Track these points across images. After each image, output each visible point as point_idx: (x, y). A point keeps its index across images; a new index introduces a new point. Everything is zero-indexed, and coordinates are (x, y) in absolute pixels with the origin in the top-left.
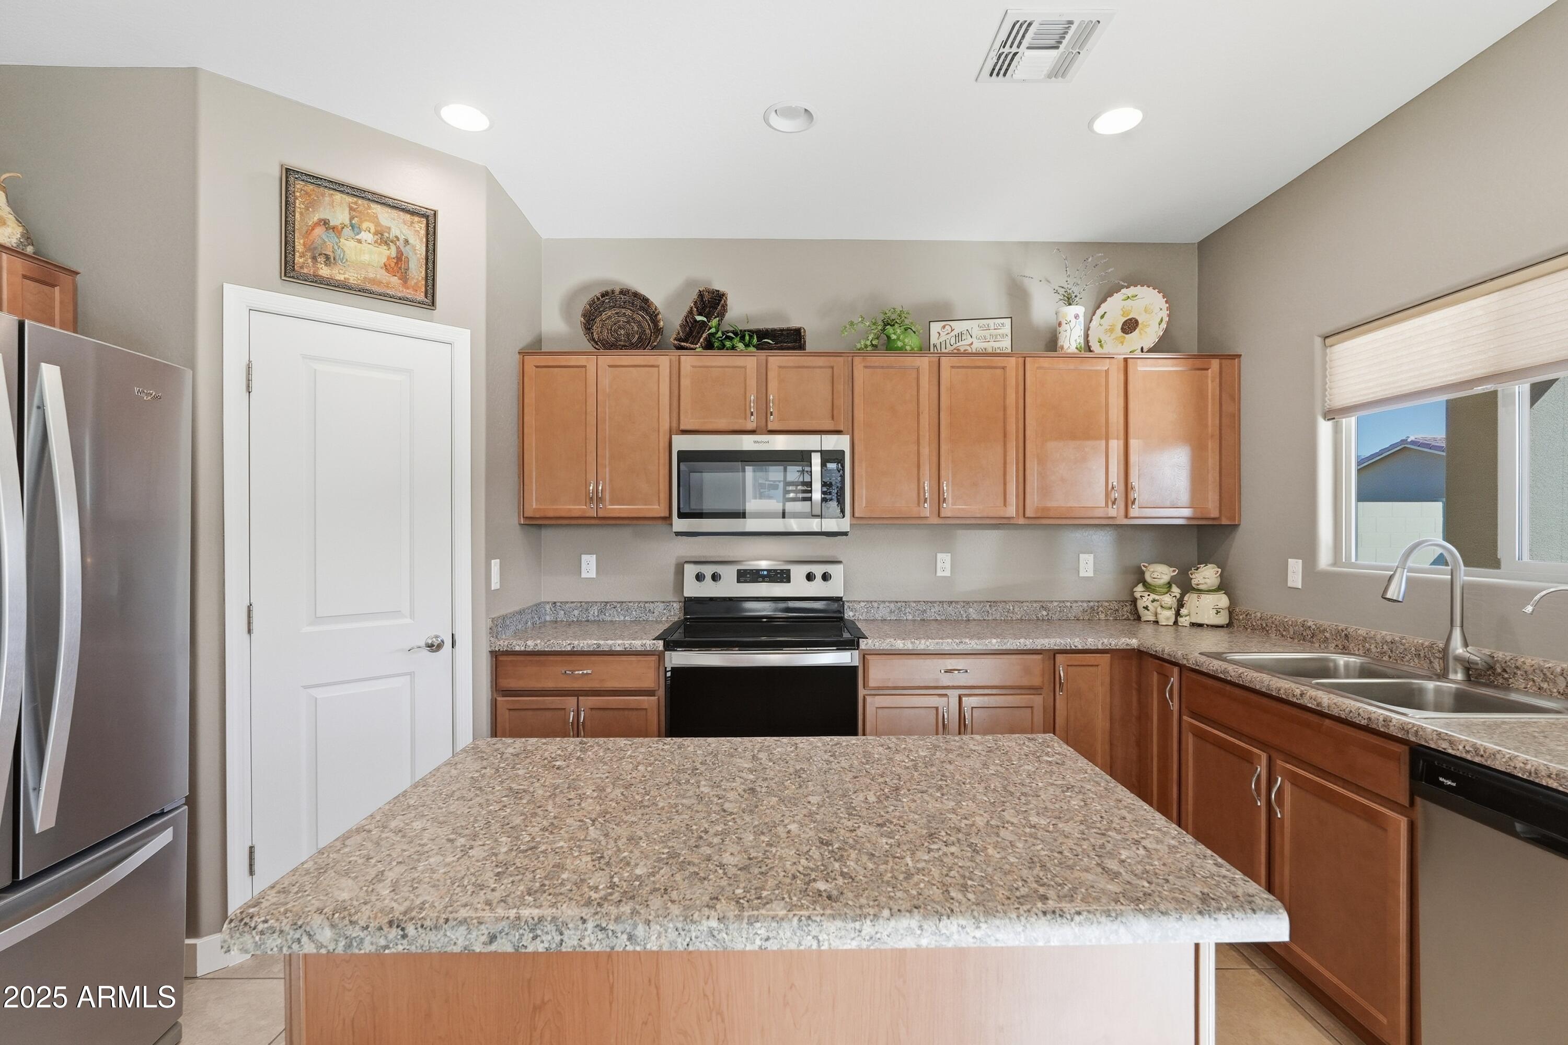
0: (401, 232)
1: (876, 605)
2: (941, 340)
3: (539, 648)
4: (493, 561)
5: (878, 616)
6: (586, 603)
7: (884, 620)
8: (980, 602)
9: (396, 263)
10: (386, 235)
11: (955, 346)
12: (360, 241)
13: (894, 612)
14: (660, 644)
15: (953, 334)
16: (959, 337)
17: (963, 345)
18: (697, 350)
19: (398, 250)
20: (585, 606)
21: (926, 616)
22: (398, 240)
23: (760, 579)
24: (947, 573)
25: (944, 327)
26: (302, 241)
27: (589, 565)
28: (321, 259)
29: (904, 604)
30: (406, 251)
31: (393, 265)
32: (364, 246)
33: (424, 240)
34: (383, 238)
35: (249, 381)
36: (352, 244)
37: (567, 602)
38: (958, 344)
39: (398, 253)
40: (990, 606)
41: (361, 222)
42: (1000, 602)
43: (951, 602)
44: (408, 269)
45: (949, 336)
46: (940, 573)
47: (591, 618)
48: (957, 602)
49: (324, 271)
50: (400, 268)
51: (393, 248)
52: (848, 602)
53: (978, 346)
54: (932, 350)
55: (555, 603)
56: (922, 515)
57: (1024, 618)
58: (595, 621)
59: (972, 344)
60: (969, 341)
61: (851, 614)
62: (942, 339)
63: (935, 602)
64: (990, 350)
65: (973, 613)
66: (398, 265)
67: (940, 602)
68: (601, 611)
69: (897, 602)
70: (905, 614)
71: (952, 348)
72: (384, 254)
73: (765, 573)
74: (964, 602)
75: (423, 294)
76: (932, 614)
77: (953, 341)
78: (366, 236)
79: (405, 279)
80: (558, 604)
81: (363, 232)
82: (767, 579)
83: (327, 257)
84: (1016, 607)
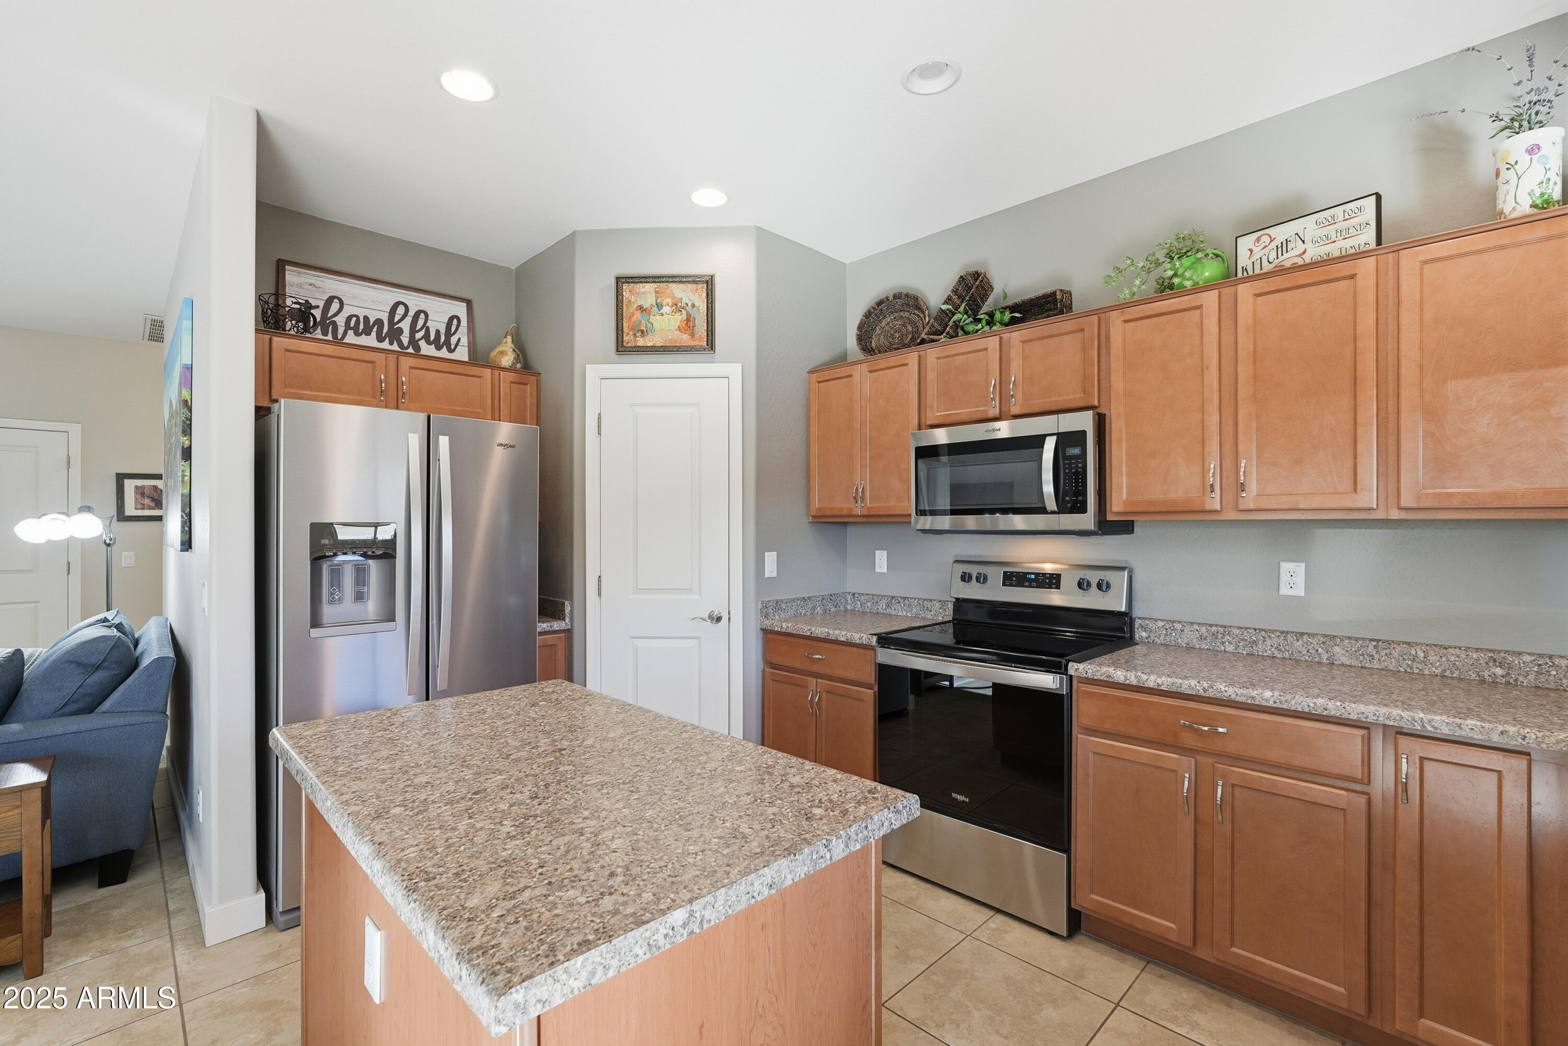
0: (689, 299)
1: (1178, 626)
2: (1253, 259)
3: (790, 630)
4: (766, 553)
5: (1182, 642)
6: (878, 596)
7: (1189, 648)
8: (1357, 640)
9: (687, 324)
10: (680, 304)
11: (1277, 261)
12: (662, 315)
13: (1205, 639)
14: (874, 639)
15: (1273, 245)
16: (1283, 247)
17: (1289, 258)
18: (942, 340)
19: (689, 315)
20: (876, 598)
21: (1259, 649)
22: (688, 306)
23: (1027, 584)
24: (1300, 591)
25: (1258, 240)
26: (627, 325)
27: (881, 559)
28: (639, 334)
29: (1221, 630)
30: (693, 313)
31: (684, 325)
32: (666, 317)
33: (706, 300)
34: (677, 307)
35: (599, 426)
36: (658, 317)
37: (863, 594)
38: (1281, 258)
39: (687, 316)
40: (1376, 647)
41: (663, 301)
42: (1399, 643)
43: (1302, 634)
44: (694, 327)
45: (1266, 251)
46: (1285, 591)
47: (881, 611)
48: (1310, 635)
49: (641, 342)
50: (689, 327)
51: (684, 312)
52: (1139, 618)
53: (1314, 252)
54: (1240, 275)
55: (854, 594)
56: (1207, 507)
57: (1448, 673)
58: (883, 614)
59: (1304, 252)
60: (1300, 247)
61: (1144, 634)
62: (1255, 257)
63: (1273, 631)
64: (1337, 254)
65: (1341, 655)
66: (688, 325)
67: (1282, 632)
68: (888, 606)
69: (1211, 626)
70: (1223, 643)
71: (1272, 266)
72: (680, 318)
73: (1033, 576)
74: (1325, 636)
75: (705, 342)
76: (1266, 647)
77: (1273, 255)
78: (666, 309)
79: (692, 335)
80: (856, 595)
81: (664, 307)
82: (1035, 584)
83: (643, 332)
84: (1432, 653)
